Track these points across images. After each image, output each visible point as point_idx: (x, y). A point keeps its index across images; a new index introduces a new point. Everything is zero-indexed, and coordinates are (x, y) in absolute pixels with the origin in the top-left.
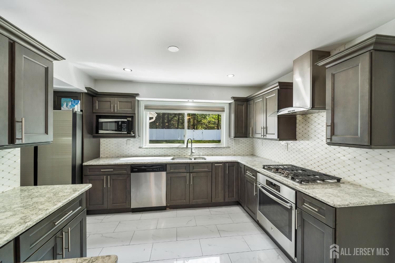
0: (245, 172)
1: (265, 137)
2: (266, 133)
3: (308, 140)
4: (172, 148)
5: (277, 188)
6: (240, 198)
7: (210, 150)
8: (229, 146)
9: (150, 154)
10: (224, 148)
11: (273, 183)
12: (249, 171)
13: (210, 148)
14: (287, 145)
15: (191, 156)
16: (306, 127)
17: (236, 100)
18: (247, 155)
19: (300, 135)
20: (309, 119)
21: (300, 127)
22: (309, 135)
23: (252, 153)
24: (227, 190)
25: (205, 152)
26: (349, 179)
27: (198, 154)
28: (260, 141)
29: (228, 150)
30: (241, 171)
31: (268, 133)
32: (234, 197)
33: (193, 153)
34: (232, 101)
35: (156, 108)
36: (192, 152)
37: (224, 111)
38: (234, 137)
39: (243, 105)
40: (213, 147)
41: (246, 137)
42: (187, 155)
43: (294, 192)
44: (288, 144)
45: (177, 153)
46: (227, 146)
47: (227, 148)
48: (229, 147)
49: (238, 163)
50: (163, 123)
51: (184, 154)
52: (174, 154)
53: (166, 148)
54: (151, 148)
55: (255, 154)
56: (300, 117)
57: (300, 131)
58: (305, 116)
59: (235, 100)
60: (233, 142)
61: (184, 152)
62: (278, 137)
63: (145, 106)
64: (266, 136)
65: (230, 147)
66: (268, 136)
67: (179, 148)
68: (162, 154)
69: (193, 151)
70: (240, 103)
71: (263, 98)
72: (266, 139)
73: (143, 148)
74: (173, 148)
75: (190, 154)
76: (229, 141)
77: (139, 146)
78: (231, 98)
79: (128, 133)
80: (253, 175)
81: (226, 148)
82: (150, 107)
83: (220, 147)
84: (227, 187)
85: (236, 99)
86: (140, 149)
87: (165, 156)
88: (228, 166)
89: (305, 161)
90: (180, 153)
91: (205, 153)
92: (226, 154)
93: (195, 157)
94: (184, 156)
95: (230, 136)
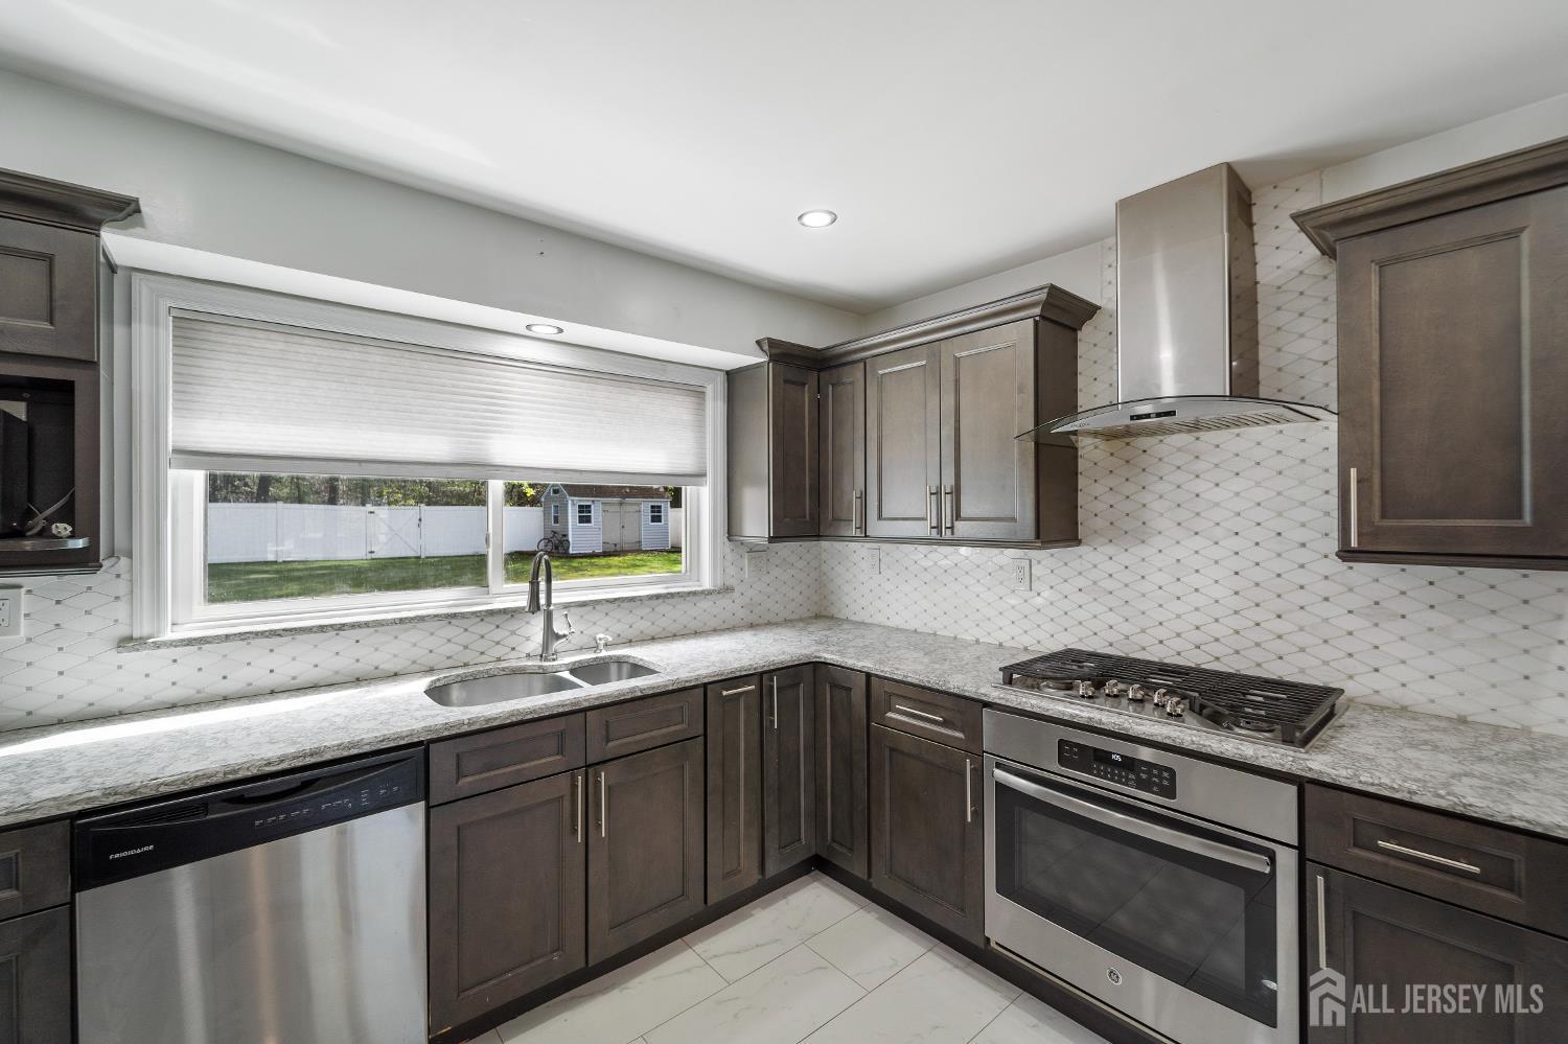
0: (875, 711)
1: (948, 532)
2: (958, 516)
3: (1143, 542)
4: (411, 620)
5: (1144, 776)
6: (834, 840)
7: (644, 611)
8: (728, 583)
10: (709, 593)
11: (1111, 753)
12: (905, 698)
13: (640, 599)
14: (1027, 569)
15: (546, 660)
16: (1129, 488)
17: (775, 355)
18: (802, 620)
19: (1099, 523)
20: (1145, 456)
21: (1099, 489)
22: (1144, 523)
23: (816, 610)
24: (771, 815)
25: (622, 623)
27: (585, 640)
29: (724, 601)
31: (965, 514)
32: (800, 839)
33: (558, 637)
34: (761, 359)
36: (550, 635)
38: (772, 539)
39: (803, 385)
40: (658, 597)
41: (818, 537)
42: (513, 655)
43: (1293, 790)
44: (1034, 562)
45: (447, 649)
46: (718, 585)
47: (719, 592)
48: (727, 590)
51: (498, 652)
52: (431, 660)
53: (367, 624)
54: (243, 636)
55: (834, 611)
56: (1096, 448)
57: (1100, 507)
58: (1124, 444)
59: (774, 358)
60: (761, 564)
61: (498, 635)
62: (1038, 534)
64: (952, 528)
65: (731, 589)
66: (961, 530)
67: (463, 616)
68: (337, 673)
69: (559, 627)
70: (802, 370)
71: (935, 359)
73: (158, 646)
74: (422, 619)
75: (538, 646)
76: (729, 557)
77: (123, 631)
78: (758, 343)
80: (948, 722)
81: (713, 597)
83: (689, 593)
84: (771, 799)
85: (784, 356)
86: (128, 658)
87: (358, 681)
88: (778, 691)
89: (1126, 628)
90: (466, 647)
91: (618, 628)
92: (714, 623)
93: (574, 663)
94: (499, 660)
95: (739, 533)
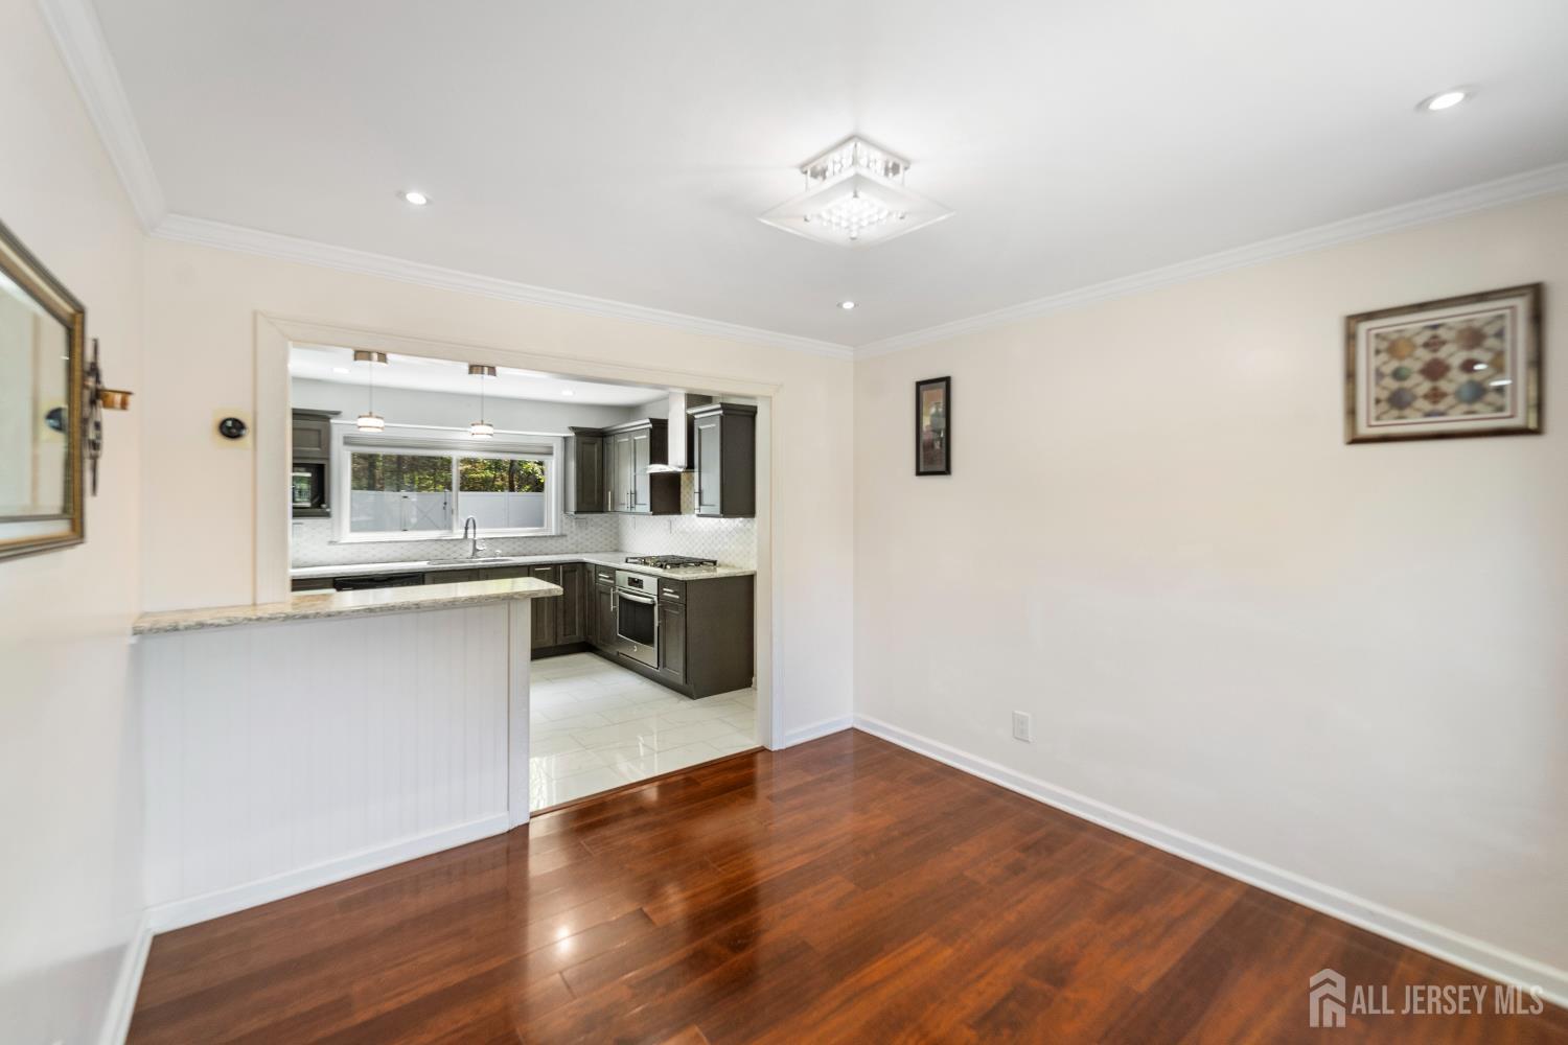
0: (597, 577)
1: (633, 511)
2: (635, 503)
7: (519, 544)
8: (564, 532)
9: (362, 559)
10: (553, 536)
11: (636, 578)
13: (518, 538)
15: (473, 559)
16: (691, 492)
17: (578, 432)
18: (606, 551)
19: (685, 505)
21: (683, 496)
23: (615, 548)
24: (561, 620)
25: (509, 547)
26: (727, 562)
27: (491, 554)
28: (630, 518)
29: (561, 541)
30: (590, 578)
31: (638, 502)
32: (575, 633)
33: (479, 550)
34: (573, 434)
35: (375, 442)
36: (475, 550)
37: (551, 454)
38: (576, 513)
39: (594, 444)
40: (527, 537)
41: (602, 512)
42: (461, 557)
44: (669, 521)
45: (435, 553)
46: (559, 533)
47: (558, 536)
48: (563, 536)
49: (584, 564)
50: (372, 477)
51: (455, 556)
52: (428, 557)
53: (406, 542)
55: (622, 548)
57: (685, 499)
59: (576, 433)
60: (574, 524)
61: (455, 548)
62: (651, 510)
63: (345, 438)
64: (634, 508)
65: (565, 536)
66: (639, 509)
67: (442, 540)
69: (478, 547)
70: (587, 439)
71: (630, 436)
72: (634, 513)
73: (340, 545)
74: (426, 541)
75: (470, 553)
76: (565, 521)
77: (329, 539)
78: (569, 428)
79: (313, 506)
80: (609, 578)
81: (556, 538)
82: (361, 441)
83: (543, 536)
84: (560, 615)
86: (332, 547)
87: (402, 561)
88: (564, 572)
90: (442, 553)
91: (508, 549)
92: (558, 551)
93: (484, 560)
94: (456, 559)
95: (565, 510)
